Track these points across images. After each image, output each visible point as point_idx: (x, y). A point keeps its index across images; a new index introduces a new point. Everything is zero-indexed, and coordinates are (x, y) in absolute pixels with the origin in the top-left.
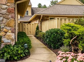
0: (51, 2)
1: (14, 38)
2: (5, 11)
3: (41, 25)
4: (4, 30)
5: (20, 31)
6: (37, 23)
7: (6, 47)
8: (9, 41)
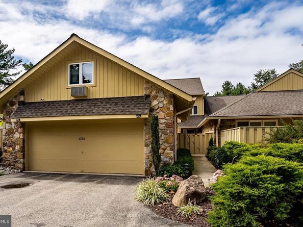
0: (256, 76)
1: (173, 156)
2: (164, 125)
3: (219, 137)
4: (163, 146)
5: (181, 147)
6: (212, 132)
7: (165, 165)
8: (168, 160)
